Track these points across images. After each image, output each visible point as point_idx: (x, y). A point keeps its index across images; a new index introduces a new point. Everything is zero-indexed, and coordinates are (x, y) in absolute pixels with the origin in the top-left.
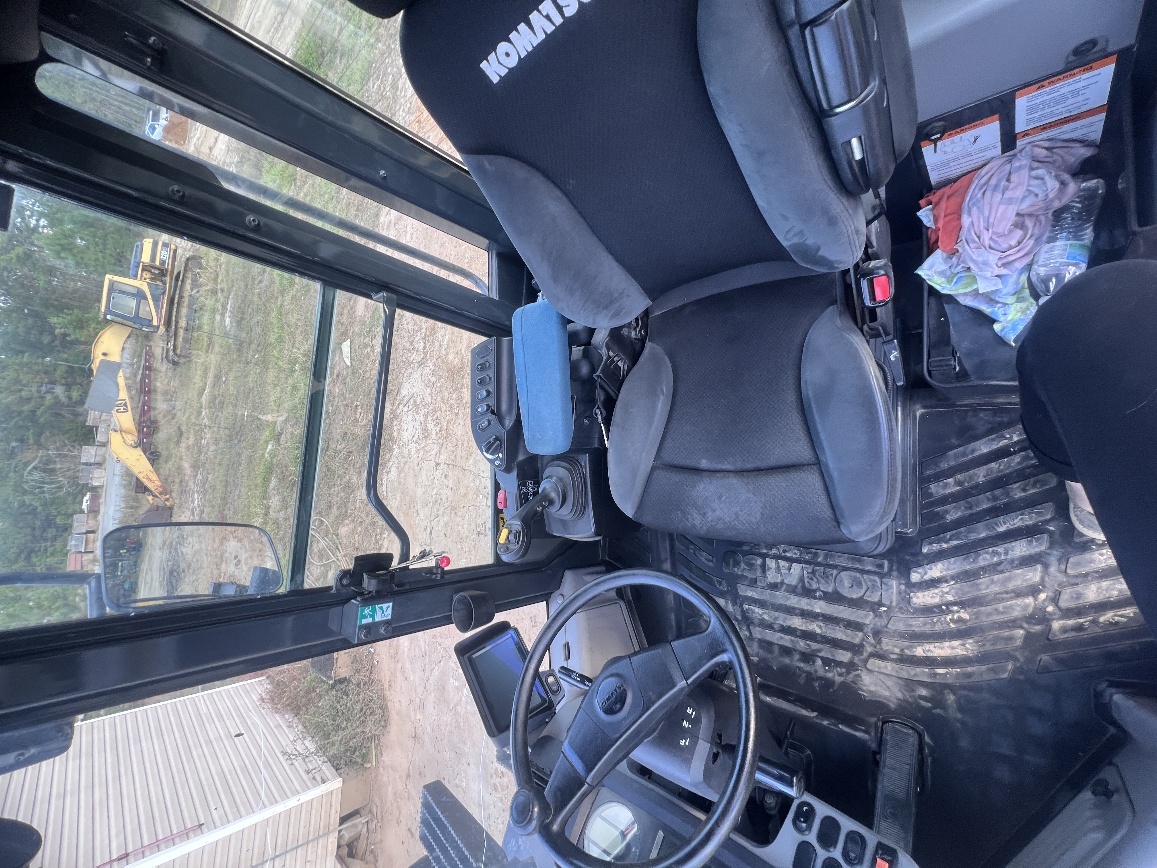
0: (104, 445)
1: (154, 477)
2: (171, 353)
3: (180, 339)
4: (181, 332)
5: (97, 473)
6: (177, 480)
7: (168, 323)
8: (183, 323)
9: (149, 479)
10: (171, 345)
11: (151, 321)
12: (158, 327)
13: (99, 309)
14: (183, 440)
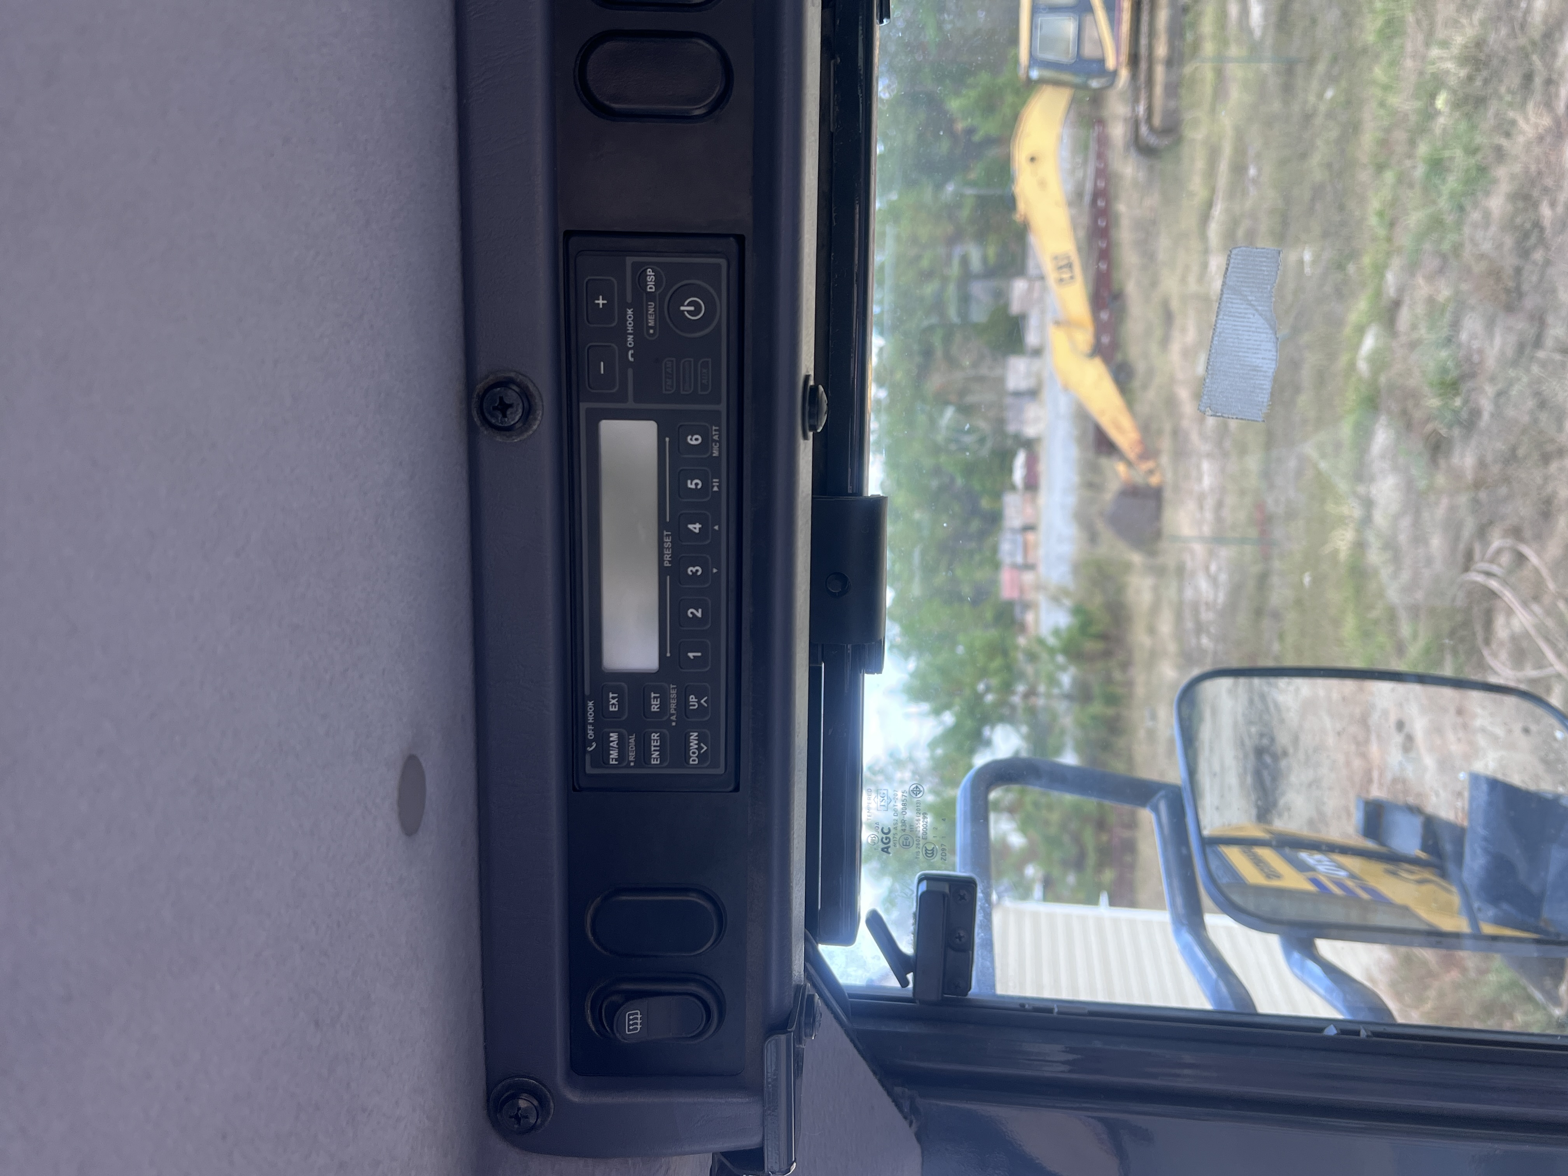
0: (1037, 352)
1: (1126, 421)
2: (1144, 130)
3: (1159, 90)
4: (1160, 72)
5: (1032, 411)
6: (1167, 427)
7: (1134, 60)
8: (1161, 50)
9: (1119, 427)
10: (1141, 109)
11: (1102, 61)
12: (1115, 74)
13: (1016, 61)
14: (1176, 334)
